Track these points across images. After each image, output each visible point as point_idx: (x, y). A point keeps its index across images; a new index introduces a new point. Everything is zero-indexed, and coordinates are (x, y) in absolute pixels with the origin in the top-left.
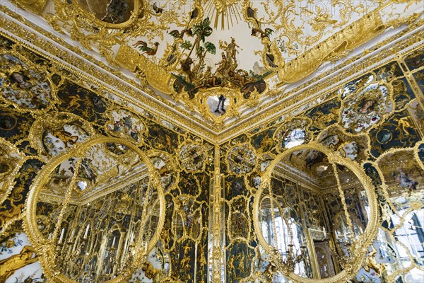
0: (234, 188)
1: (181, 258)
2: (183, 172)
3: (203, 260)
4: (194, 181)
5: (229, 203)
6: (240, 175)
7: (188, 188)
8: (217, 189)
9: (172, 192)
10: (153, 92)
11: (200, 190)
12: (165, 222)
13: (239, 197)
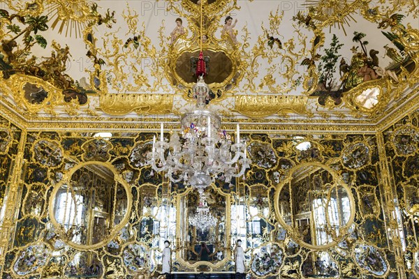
5: (29, 187)
13: (38, 184)
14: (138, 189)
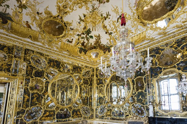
0: (100, 82)
1: (85, 100)
2: (84, 78)
3: (91, 100)
4: (87, 81)
5: (98, 86)
6: (102, 79)
8: (95, 82)
9: (81, 84)
10: (73, 56)
11: (89, 83)
12: (80, 92)
13: (101, 85)
14: (135, 80)
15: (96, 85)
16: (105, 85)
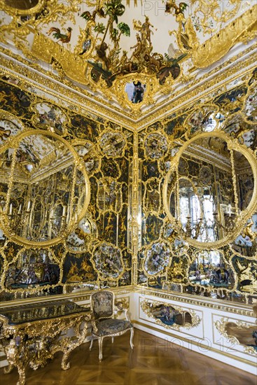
0: (150, 171)
1: (105, 226)
2: (105, 158)
3: (123, 227)
4: (114, 165)
5: (145, 184)
6: (154, 160)
7: (109, 171)
8: (135, 173)
9: (95, 175)
11: (120, 173)
12: (91, 199)
13: (152, 179)
15: (140, 180)
16: (163, 179)
